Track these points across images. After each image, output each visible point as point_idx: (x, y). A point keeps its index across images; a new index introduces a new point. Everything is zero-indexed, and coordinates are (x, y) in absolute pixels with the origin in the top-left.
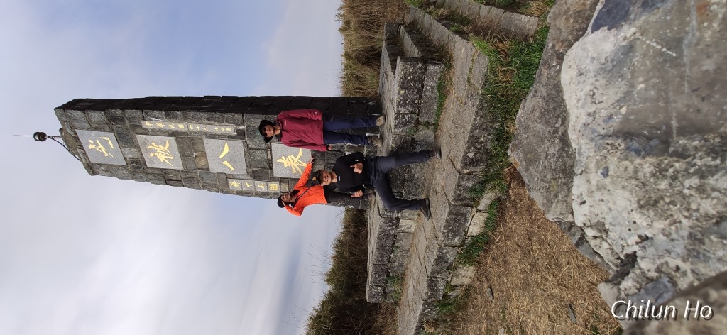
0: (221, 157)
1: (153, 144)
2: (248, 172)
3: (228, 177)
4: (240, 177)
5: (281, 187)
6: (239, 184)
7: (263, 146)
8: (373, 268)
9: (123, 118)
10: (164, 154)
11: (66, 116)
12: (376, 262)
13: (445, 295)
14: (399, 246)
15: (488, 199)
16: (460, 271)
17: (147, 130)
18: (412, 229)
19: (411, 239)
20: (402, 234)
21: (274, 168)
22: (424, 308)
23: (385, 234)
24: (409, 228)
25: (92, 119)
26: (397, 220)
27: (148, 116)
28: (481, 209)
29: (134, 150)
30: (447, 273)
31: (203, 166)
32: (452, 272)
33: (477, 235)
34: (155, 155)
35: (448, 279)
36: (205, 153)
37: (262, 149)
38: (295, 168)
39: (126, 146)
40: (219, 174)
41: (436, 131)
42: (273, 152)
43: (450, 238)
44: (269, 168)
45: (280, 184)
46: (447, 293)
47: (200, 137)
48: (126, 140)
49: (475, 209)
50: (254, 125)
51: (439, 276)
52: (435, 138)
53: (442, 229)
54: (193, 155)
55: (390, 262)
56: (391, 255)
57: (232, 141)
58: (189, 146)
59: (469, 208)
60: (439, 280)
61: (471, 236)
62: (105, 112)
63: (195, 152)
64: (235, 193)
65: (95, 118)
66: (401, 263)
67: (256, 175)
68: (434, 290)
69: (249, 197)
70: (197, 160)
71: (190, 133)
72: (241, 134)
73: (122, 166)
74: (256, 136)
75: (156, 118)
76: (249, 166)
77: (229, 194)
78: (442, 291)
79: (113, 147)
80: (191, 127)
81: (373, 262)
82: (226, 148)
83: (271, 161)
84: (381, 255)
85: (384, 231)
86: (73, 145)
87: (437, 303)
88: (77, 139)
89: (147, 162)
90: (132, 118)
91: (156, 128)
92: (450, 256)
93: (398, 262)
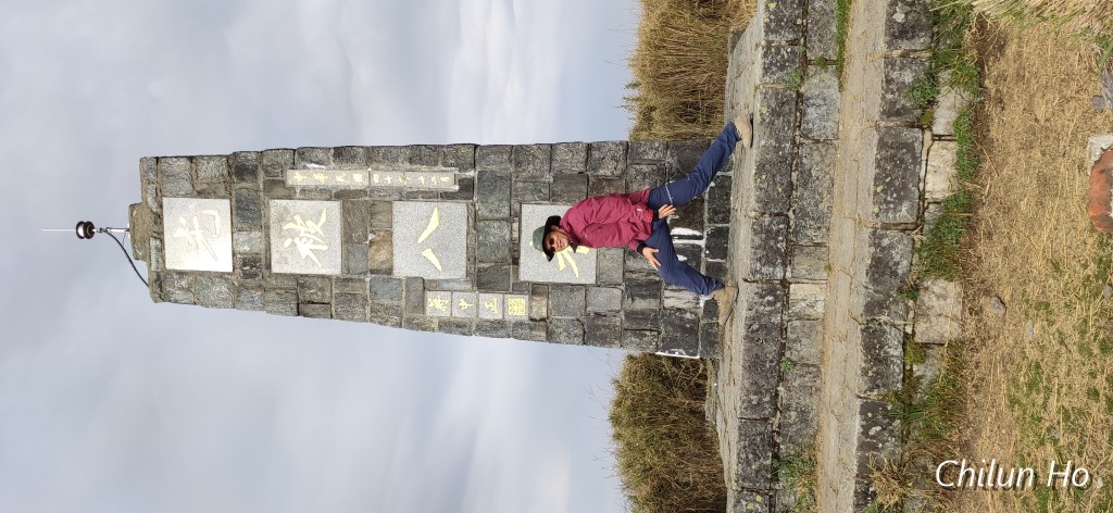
0: (420, 240)
1: (296, 217)
2: (468, 274)
3: (426, 286)
4: (451, 285)
5: (530, 307)
6: (447, 302)
7: (505, 212)
8: (740, 428)
9: (256, 167)
10: (311, 241)
11: (157, 171)
12: (746, 408)
13: (908, 375)
14: (794, 358)
15: (949, 109)
16: (928, 299)
17: (293, 188)
18: (820, 308)
19: (820, 337)
20: (797, 323)
21: (522, 260)
22: (864, 423)
23: (761, 327)
24: (813, 307)
25: (202, 174)
26: (784, 287)
27: (303, 159)
28: (942, 133)
29: (256, 234)
30: (900, 308)
31: (382, 263)
32: (911, 303)
33: (947, 200)
34: (293, 244)
35: (905, 325)
36: (391, 234)
37: (503, 219)
38: (565, 259)
39: (245, 226)
40: (410, 280)
41: (841, 72)
42: (523, 223)
43: (892, 206)
44: (510, 261)
45: (531, 299)
46: (911, 370)
47: (388, 199)
48: (247, 214)
49: (928, 135)
50: (493, 168)
51: (884, 318)
52: (841, 86)
53: (872, 187)
54: (366, 238)
55: (776, 409)
56: (779, 388)
57: (448, 205)
58: (363, 221)
59: (917, 133)
60: (887, 328)
61: (934, 203)
62: (227, 157)
63: (372, 232)
64: (435, 326)
65: (208, 171)
66: (804, 412)
67: (484, 280)
68: (880, 362)
69: (464, 334)
70: (372, 251)
71: (372, 191)
72: (466, 188)
73: (221, 275)
74: (494, 189)
75: (316, 163)
76: (472, 259)
77: (423, 329)
78: (899, 362)
79: (218, 231)
80: (376, 178)
81: (739, 411)
82: (434, 219)
83: (519, 245)
84: (755, 387)
85: (759, 319)
86: (146, 229)
87: (893, 403)
88: (158, 218)
89: (274, 261)
90: (272, 166)
91: (311, 184)
92: (899, 257)
93: (796, 408)
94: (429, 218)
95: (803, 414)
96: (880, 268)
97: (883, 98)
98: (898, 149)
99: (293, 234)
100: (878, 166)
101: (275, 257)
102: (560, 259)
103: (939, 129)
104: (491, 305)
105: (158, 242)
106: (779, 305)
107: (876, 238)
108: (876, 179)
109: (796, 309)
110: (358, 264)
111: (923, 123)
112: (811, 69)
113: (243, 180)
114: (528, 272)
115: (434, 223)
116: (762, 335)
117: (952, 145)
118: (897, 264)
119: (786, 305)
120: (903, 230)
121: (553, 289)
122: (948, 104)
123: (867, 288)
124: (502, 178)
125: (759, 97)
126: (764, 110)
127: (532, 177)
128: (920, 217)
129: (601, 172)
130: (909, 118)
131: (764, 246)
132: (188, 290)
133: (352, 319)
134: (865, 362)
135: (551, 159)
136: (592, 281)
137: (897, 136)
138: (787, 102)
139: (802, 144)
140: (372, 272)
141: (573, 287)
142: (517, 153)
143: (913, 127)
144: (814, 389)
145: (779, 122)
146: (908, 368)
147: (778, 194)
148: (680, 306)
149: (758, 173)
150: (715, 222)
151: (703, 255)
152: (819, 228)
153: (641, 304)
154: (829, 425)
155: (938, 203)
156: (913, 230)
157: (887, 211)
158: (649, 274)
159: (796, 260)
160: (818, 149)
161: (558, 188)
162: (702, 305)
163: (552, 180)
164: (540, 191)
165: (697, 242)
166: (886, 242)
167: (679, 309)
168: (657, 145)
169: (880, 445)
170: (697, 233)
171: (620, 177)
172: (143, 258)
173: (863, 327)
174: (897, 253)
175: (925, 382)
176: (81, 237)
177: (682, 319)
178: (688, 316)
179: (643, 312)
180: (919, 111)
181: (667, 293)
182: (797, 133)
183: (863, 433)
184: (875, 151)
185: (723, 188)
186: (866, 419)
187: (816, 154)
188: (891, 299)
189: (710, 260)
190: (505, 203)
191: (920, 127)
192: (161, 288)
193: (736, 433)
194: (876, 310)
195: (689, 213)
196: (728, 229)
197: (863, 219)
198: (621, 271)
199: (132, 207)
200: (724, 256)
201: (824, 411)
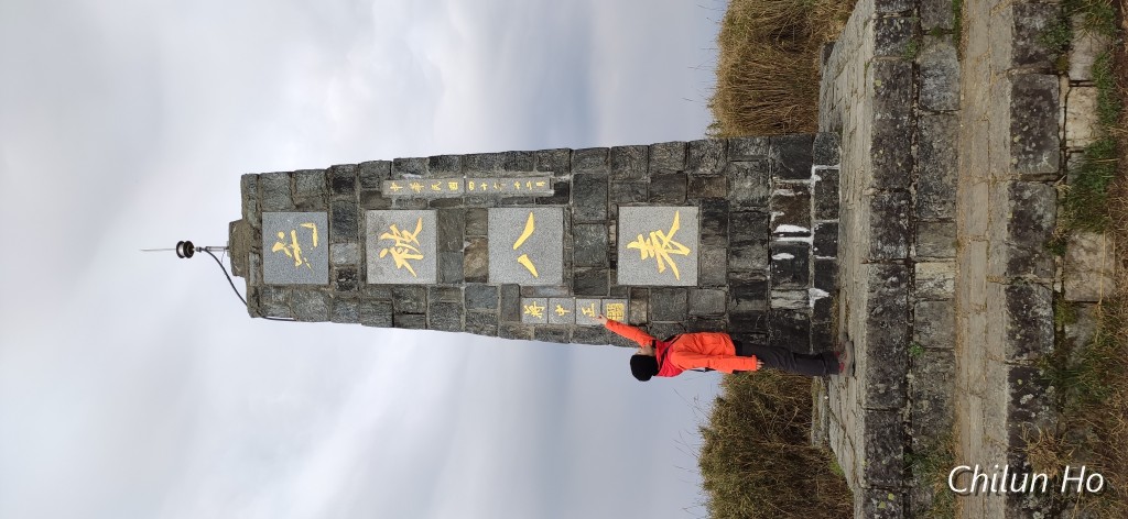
0: (515, 247)
1: (391, 227)
2: (565, 279)
3: (525, 292)
4: (552, 292)
5: (629, 312)
6: (543, 308)
7: (602, 214)
8: (866, 420)
9: (353, 179)
10: (407, 251)
11: (257, 188)
12: (872, 398)
13: (1059, 336)
14: (924, 342)
15: (1085, 53)
16: (1077, 254)
17: (389, 199)
18: (949, 287)
19: (951, 319)
20: (925, 304)
21: (620, 263)
22: (1014, 391)
23: (885, 309)
24: (941, 286)
25: (301, 188)
26: (909, 266)
27: (399, 170)
28: (1079, 78)
29: (353, 246)
30: (1047, 266)
31: (478, 270)
32: (1058, 259)
33: (1090, 148)
34: (389, 254)
35: (1054, 282)
36: (486, 241)
37: (600, 222)
38: (664, 261)
39: (342, 238)
40: (506, 287)
41: (959, 39)
42: (621, 226)
43: (1031, 156)
44: (608, 264)
45: (630, 304)
46: (1063, 331)
47: (483, 206)
48: (345, 225)
49: (1064, 82)
50: (590, 170)
51: (1030, 276)
52: (960, 55)
53: (1009, 138)
54: (462, 246)
55: (906, 398)
56: (908, 376)
57: (544, 209)
58: (459, 228)
59: (1053, 79)
60: (1034, 287)
61: (1077, 151)
62: (326, 171)
63: (467, 240)
64: (532, 334)
65: (305, 185)
66: (937, 400)
67: (581, 284)
68: (1029, 323)
69: (561, 341)
70: (467, 259)
71: (467, 199)
72: (562, 192)
73: (318, 288)
74: (591, 192)
75: (413, 173)
76: (568, 264)
77: (519, 338)
78: (1049, 323)
79: (315, 245)
80: (471, 186)
81: (864, 402)
82: (529, 225)
83: (616, 248)
84: (881, 375)
85: (882, 301)
86: (246, 245)
87: (1045, 367)
88: (258, 233)
89: (369, 271)
90: (369, 177)
91: (408, 195)
92: (1042, 209)
93: (929, 396)
94: (524, 223)
95: (937, 403)
96: (1022, 222)
97: (1014, 45)
98: (1034, 96)
99: (390, 244)
100: (1014, 115)
101: (371, 267)
102: (660, 261)
103: (1076, 74)
104: (589, 311)
105: (257, 257)
106: (903, 286)
107: (1016, 191)
108: (1012, 129)
109: (924, 288)
110: (453, 272)
111: (1059, 69)
112: (927, 39)
113: (340, 192)
114: (627, 275)
115: (529, 229)
116: (886, 318)
117: (1092, 90)
118: (1040, 217)
119: (912, 286)
120: (1045, 182)
121: (653, 292)
122: (1084, 49)
123: (1009, 245)
124: (598, 180)
125: (872, 70)
126: (879, 83)
127: (630, 178)
128: (1063, 167)
129: (701, 170)
130: (1043, 65)
131: (885, 223)
132: (286, 304)
133: (447, 329)
134: (1012, 323)
135: (649, 160)
136: (693, 282)
137: (1033, 82)
138: (903, 74)
139: (921, 116)
140: (468, 280)
141: (674, 290)
142: (615, 156)
143: (1048, 73)
144: (947, 375)
145: (895, 95)
146: (1059, 329)
147: (898, 168)
148: (789, 307)
149: (875, 149)
150: (823, 218)
151: (811, 253)
152: (944, 203)
153: (746, 306)
154: (968, 410)
155: (1082, 152)
156: (1055, 181)
157: (1026, 161)
158: (754, 274)
159: (920, 237)
160: (938, 121)
161: (656, 189)
162: (812, 304)
163: (649, 181)
164: (638, 193)
165: (804, 239)
166: (1027, 194)
167: (788, 310)
168: (758, 140)
170: (805, 230)
171: (721, 175)
172: (241, 274)
173: (1008, 287)
174: (1040, 206)
175: (1079, 344)
176: (181, 257)
177: (791, 320)
178: (798, 317)
179: (749, 314)
180: (1054, 56)
181: (774, 294)
182: (915, 105)
183: (1013, 402)
184: (1009, 99)
185: (830, 182)
186: (1016, 387)
187: (936, 125)
188: (1037, 255)
189: (819, 257)
190: (602, 205)
191: (1056, 73)
192: (259, 303)
193: (862, 426)
194: (1021, 268)
195: (795, 210)
196: (837, 224)
197: (998, 176)
198: (724, 272)
199: (232, 225)
200: (834, 253)
201: (961, 396)
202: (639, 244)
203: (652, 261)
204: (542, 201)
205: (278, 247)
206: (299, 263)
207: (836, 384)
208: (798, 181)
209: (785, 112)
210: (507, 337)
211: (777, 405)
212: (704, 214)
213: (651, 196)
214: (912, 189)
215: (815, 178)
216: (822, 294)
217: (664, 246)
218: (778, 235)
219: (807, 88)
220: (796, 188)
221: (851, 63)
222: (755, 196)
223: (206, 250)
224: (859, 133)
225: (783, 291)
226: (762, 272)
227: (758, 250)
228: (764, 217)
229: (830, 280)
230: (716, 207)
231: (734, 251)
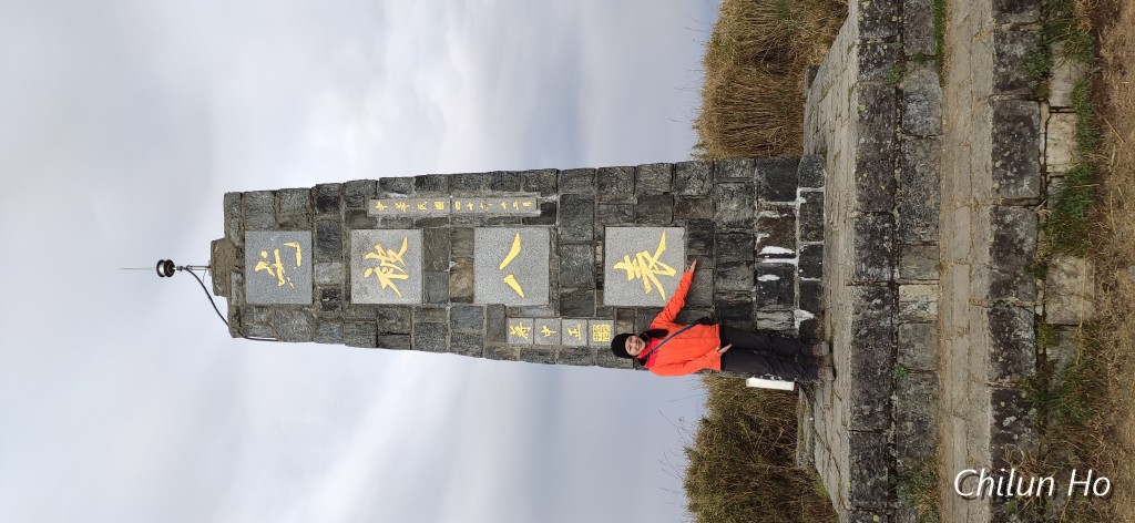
0: (502, 267)
1: (376, 247)
2: (551, 300)
3: (508, 313)
4: (533, 312)
6: (529, 329)
7: (589, 235)
8: (851, 441)
9: (338, 198)
10: (392, 270)
11: (240, 206)
12: (857, 419)
13: (1041, 359)
14: (907, 364)
15: (1065, 80)
16: (1058, 277)
17: (374, 218)
18: (932, 310)
19: (934, 341)
20: (908, 326)
21: (606, 284)
22: (997, 413)
23: (870, 331)
24: (924, 309)
25: (285, 207)
26: (893, 289)
27: (385, 189)
28: (1060, 105)
29: (337, 265)
30: (1028, 289)
31: (463, 290)
32: (1039, 282)
33: (1070, 173)
34: (374, 274)
35: (1035, 306)
36: (472, 261)
37: (586, 243)
38: (650, 281)
39: (326, 257)
40: (492, 307)
41: (942, 65)
42: (607, 246)
43: (1012, 181)
44: (594, 285)
45: (616, 323)
46: (1045, 354)
47: (469, 225)
48: (329, 244)
49: (1045, 108)
50: (575, 191)
51: (1012, 299)
52: (942, 82)
53: (990, 163)
54: (448, 266)
55: (891, 420)
56: (892, 397)
57: (530, 229)
58: (444, 248)
59: (1033, 105)
60: (1016, 310)
61: (1057, 177)
62: (311, 190)
63: (453, 260)
64: (518, 355)
65: (290, 204)
66: (921, 422)
67: (567, 305)
68: (1011, 346)
69: (547, 362)
70: (452, 279)
71: (453, 219)
72: (548, 213)
73: (301, 308)
74: (577, 213)
75: (398, 192)
76: (554, 284)
77: (504, 359)
78: (1031, 345)
79: (299, 264)
80: (458, 205)
81: (849, 424)
82: (516, 245)
83: (603, 268)
84: (866, 397)
85: (867, 323)
86: (228, 264)
87: (1026, 389)
88: (240, 252)
89: (353, 291)
90: (354, 197)
91: (393, 213)
92: (1023, 234)
93: (913, 418)
94: (510, 244)
95: (921, 425)
96: (1004, 246)
97: (996, 72)
98: (1015, 122)
99: (374, 264)
100: (995, 141)
101: (355, 287)
102: (646, 282)
103: (1056, 101)
104: (573, 332)
105: (239, 276)
106: (887, 308)
107: (998, 215)
108: (994, 154)
109: (908, 311)
110: (438, 292)
111: (1039, 95)
112: (910, 65)
113: (325, 211)
114: (613, 296)
115: (516, 249)
116: (871, 341)
117: (1071, 117)
118: (1022, 241)
119: (896, 308)
120: (1027, 206)
121: (639, 313)
122: (1064, 76)
123: (992, 268)
124: (585, 201)
125: (856, 95)
126: (863, 108)
127: (616, 199)
128: (1044, 191)
129: (687, 192)
130: (1024, 91)
131: (869, 246)
132: (267, 324)
133: (432, 350)
134: (994, 346)
135: (635, 181)
137: (1013, 109)
138: (887, 99)
139: (904, 140)
140: (453, 300)
142: (602, 177)
143: (1029, 100)
144: (931, 397)
145: (878, 119)
146: (1041, 352)
147: (882, 191)
148: (774, 328)
149: (859, 172)
150: (808, 240)
151: (796, 274)
152: (927, 226)
154: (951, 432)
155: (1062, 177)
156: (1036, 206)
157: (1008, 186)
158: (739, 295)
159: (904, 260)
160: (921, 145)
161: (642, 210)
162: (797, 326)
163: (636, 202)
164: (624, 213)
165: (789, 261)
166: (1009, 218)
168: (744, 162)
169: (1016, 437)
170: (790, 252)
171: (707, 196)
172: (223, 294)
173: (990, 310)
174: (1022, 230)
175: (1060, 366)
176: (162, 276)
180: (1034, 83)
181: (760, 315)
182: (898, 129)
183: (996, 424)
184: (991, 126)
185: (815, 204)
186: (998, 409)
187: (919, 150)
188: (1018, 279)
189: (803, 279)
190: (589, 226)
191: (1036, 100)
192: (240, 323)
193: (847, 447)
194: (1003, 291)
195: (780, 231)
196: (822, 246)
197: (980, 200)
198: (710, 293)
199: (214, 243)
200: (819, 275)
201: (945, 418)
202: (625, 265)
203: (638, 282)
204: (529, 221)
205: (260, 266)
206: (282, 282)
207: (821, 405)
208: (783, 203)
209: (769, 134)
210: (494, 358)
211: (762, 426)
212: (690, 236)
213: (638, 217)
214: (895, 212)
215: (800, 200)
216: (807, 315)
217: (650, 266)
218: (763, 256)
219: (791, 111)
220: (781, 210)
221: (836, 86)
222: (741, 217)
223: (187, 269)
224: (843, 156)
225: (768, 312)
226: (747, 293)
227: (744, 271)
228: (749, 239)
229: (815, 302)
230: (703, 229)
231: (721, 272)
